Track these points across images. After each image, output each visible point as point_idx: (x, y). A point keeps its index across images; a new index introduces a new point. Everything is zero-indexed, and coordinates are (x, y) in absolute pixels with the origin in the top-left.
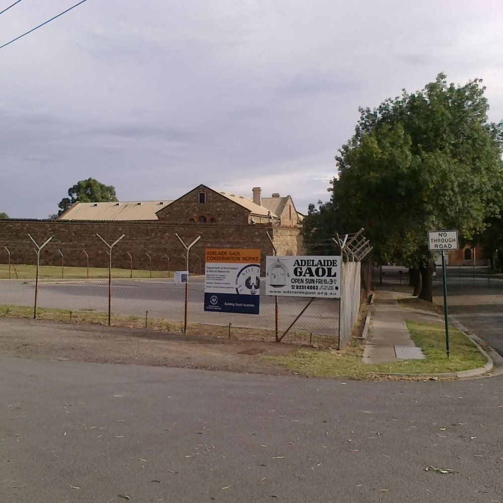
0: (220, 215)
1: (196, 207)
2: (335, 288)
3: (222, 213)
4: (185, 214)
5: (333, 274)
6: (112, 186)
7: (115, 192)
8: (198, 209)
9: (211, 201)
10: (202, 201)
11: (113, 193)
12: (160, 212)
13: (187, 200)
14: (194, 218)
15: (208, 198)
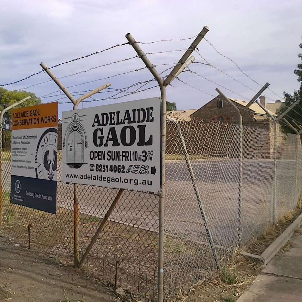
0: (233, 115)
1: (216, 111)
2: (150, 170)
3: (234, 114)
4: (209, 116)
5: (147, 139)
6: (174, 103)
7: (176, 106)
8: (217, 112)
9: (226, 106)
10: (220, 106)
11: (175, 107)
12: (192, 115)
13: (210, 106)
14: (215, 118)
15: (225, 104)
